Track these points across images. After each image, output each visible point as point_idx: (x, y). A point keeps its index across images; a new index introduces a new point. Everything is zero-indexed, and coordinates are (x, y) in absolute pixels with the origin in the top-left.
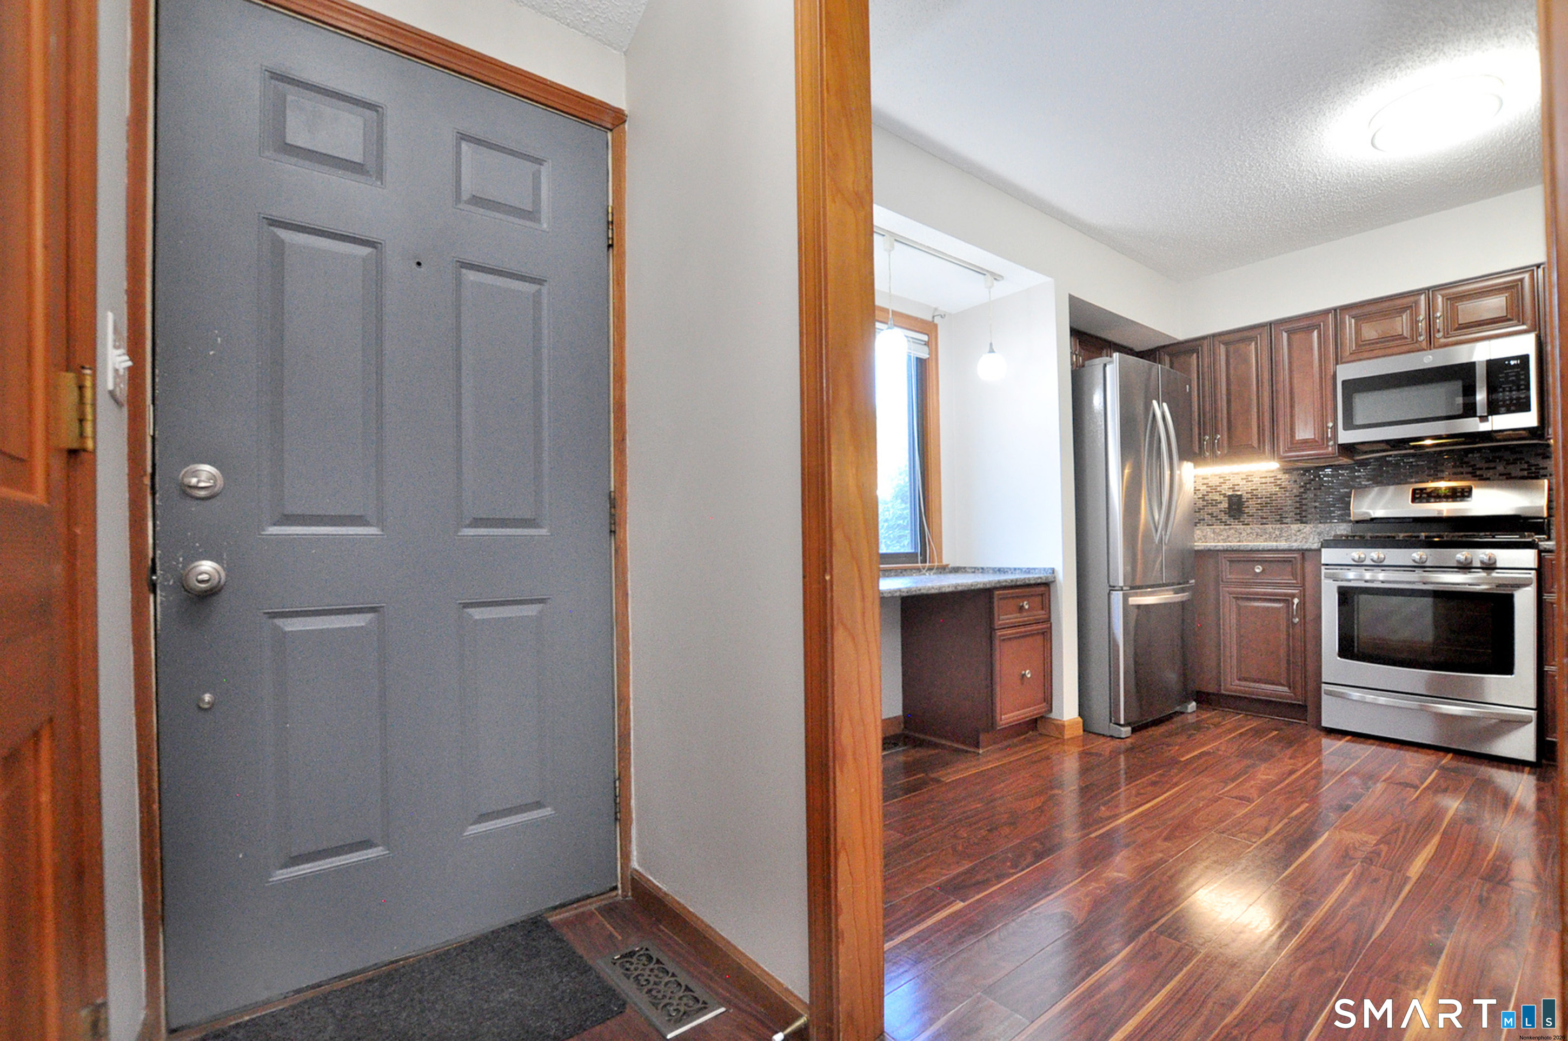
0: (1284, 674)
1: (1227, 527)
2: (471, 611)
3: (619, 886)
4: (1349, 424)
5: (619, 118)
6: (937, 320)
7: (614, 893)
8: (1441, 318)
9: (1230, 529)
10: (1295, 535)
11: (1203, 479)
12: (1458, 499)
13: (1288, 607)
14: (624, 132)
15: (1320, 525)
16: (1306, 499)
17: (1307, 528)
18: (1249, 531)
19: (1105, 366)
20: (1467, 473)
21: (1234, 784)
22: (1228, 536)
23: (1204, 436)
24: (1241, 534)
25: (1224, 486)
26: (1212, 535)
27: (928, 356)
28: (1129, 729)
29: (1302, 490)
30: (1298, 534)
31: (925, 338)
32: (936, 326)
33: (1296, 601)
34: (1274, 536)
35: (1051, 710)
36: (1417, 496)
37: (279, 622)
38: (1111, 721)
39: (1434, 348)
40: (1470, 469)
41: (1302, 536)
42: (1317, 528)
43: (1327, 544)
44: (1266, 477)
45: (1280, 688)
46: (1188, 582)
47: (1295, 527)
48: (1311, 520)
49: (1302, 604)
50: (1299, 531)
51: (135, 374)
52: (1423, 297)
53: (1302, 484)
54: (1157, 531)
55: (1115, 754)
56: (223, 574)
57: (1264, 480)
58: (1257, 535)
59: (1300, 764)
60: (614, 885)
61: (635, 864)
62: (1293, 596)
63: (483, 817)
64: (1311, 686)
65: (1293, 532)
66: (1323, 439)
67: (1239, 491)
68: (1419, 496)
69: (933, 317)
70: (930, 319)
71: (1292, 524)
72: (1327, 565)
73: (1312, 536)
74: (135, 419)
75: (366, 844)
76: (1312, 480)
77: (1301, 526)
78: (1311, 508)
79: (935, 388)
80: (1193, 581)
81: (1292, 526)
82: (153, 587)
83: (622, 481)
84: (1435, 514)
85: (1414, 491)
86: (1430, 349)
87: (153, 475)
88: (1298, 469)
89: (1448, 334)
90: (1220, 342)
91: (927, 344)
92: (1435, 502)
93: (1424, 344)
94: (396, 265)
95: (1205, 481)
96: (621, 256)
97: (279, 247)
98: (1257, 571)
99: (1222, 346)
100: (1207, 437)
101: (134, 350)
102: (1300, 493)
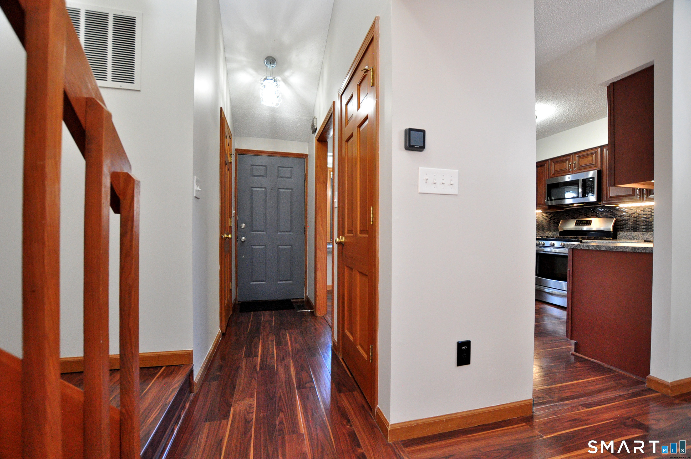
2: (279, 246)
3: (305, 298)
5: (306, 156)
7: (303, 299)
8: (576, 163)
12: (588, 224)
14: (308, 158)
29: (549, 220)
37: (253, 246)
44: (540, 215)
51: (235, 213)
52: (571, 156)
56: (245, 239)
60: (303, 298)
61: (307, 294)
63: (280, 281)
68: (578, 223)
71: (546, 231)
74: (236, 218)
75: (263, 281)
82: (237, 241)
83: (306, 224)
85: (576, 222)
87: (237, 225)
88: (548, 212)
89: (578, 169)
92: (581, 225)
93: (571, 173)
94: (268, 190)
96: (307, 182)
97: (253, 191)
101: (235, 210)
102: (549, 221)
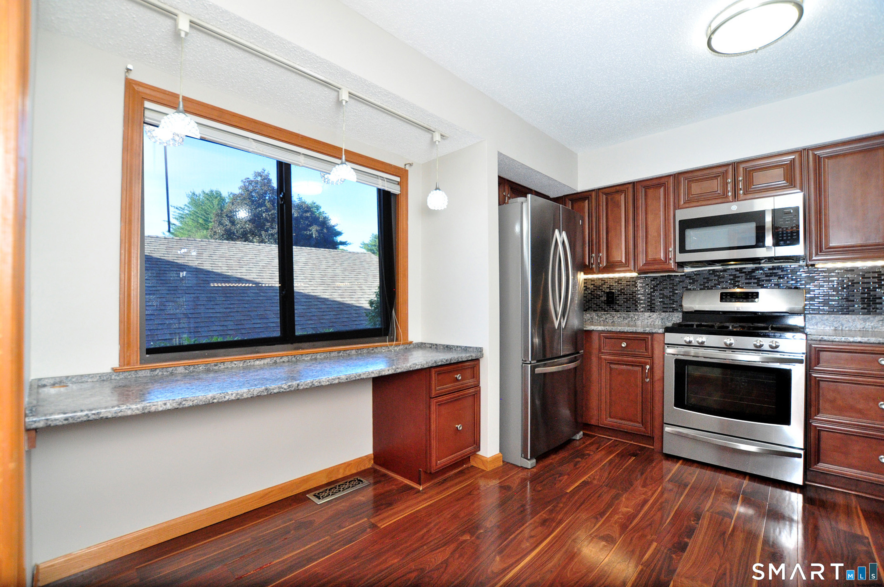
0: (639, 415)
1: (605, 313)
4: (683, 250)
6: (407, 168)
8: (742, 181)
9: (607, 314)
10: (648, 319)
11: (591, 281)
12: (750, 300)
13: (642, 370)
15: (662, 313)
16: (654, 296)
17: (655, 315)
18: (619, 316)
19: (522, 203)
20: (754, 283)
21: (603, 519)
22: (606, 318)
23: (592, 254)
24: (614, 317)
25: (605, 286)
26: (597, 318)
27: (399, 192)
28: (534, 461)
29: (652, 290)
30: (649, 318)
31: (398, 179)
32: (407, 171)
33: (648, 367)
34: (634, 319)
35: (479, 449)
36: (724, 297)
38: (522, 457)
39: (738, 201)
40: (756, 281)
41: (651, 320)
42: (661, 315)
43: (668, 330)
44: (630, 281)
45: (636, 424)
46: (578, 353)
47: (647, 314)
48: (657, 310)
49: (652, 369)
50: (650, 317)
52: (731, 167)
53: (652, 287)
54: (557, 319)
55: (524, 480)
57: (628, 283)
58: (624, 318)
59: (650, 493)
62: (646, 364)
64: (657, 423)
65: (646, 317)
66: (666, 259)
67: (613, 289)
68: (725, 297)
69: (405, 165)
70: (403, 167)
72: (668, 344)
73: (657, 320)
76: (658, 284)
77: (651, 314)
78: (657, 302)
79: (405, 215)
80: (582, 351)
81: (645, 313)
84: (736, 310)
85: (722, 294)
86: (735, 201)
89: (746, 192)
90: (602, 193)
91: (399, 183)
92: (735, 302)
93: (731, 199)
95: (593, 283)
98: (623, 345)
99: (604, 196)
100: (594, 255)
102: (651, 292)
